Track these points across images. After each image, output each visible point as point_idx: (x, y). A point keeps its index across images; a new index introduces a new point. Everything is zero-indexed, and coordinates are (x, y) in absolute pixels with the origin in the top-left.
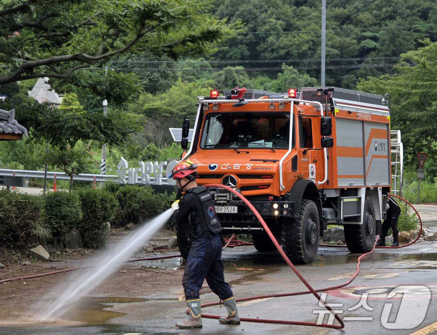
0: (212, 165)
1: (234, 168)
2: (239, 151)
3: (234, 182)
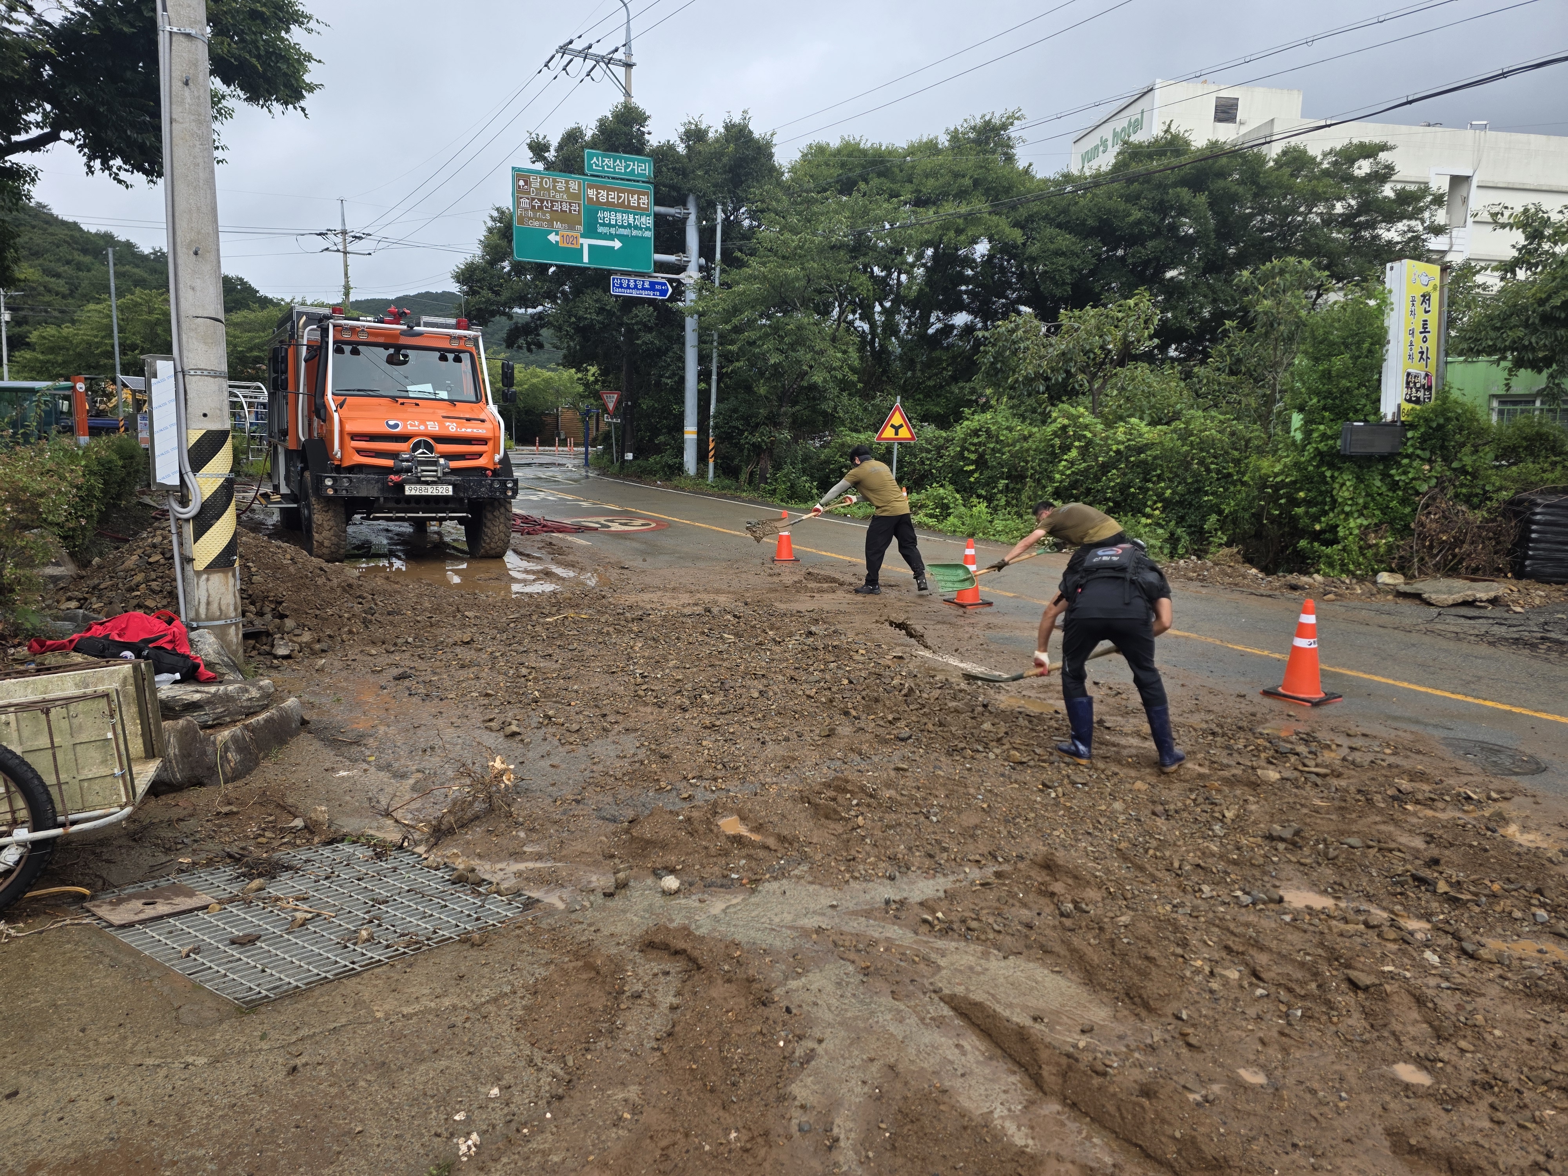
0: (391, 423)
1: (427, 429)
2: (400, 401)
3: (430, 449)
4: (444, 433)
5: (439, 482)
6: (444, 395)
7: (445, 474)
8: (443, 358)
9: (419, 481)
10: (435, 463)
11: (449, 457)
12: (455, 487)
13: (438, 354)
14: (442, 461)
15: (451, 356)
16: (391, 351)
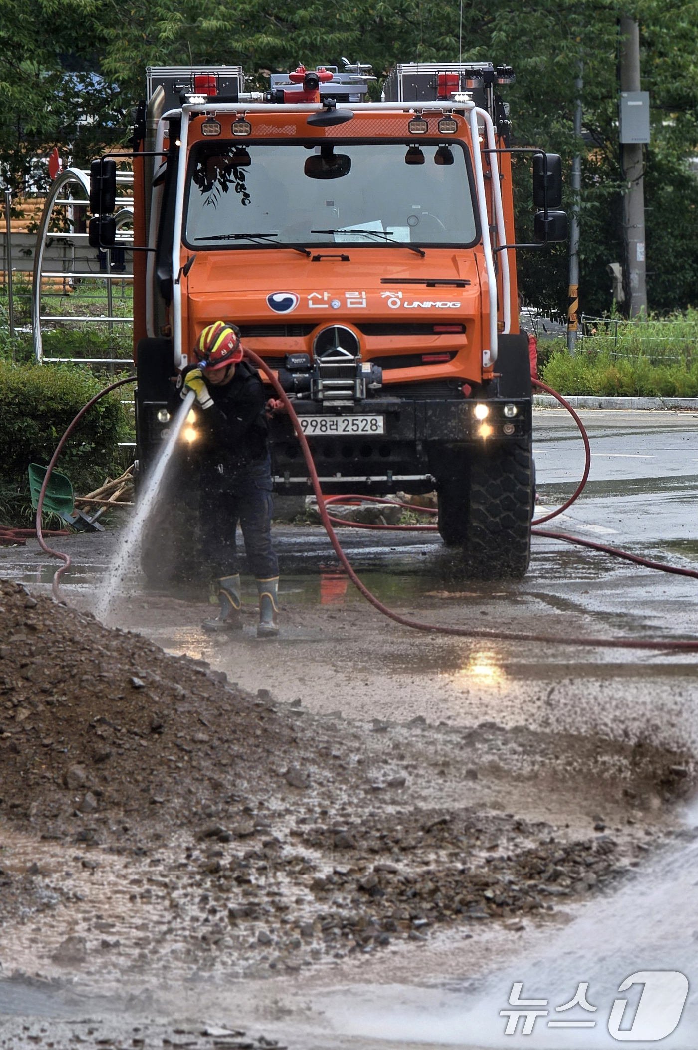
0: (278, 298)
1: (349, 305)
2: (314, 252)
3: (352, 345)
4: (377, 311)
5: (358, 408)
6: (401, 234)
7: (371, 394)
8: (414, 157)
9: (319, 409)
10: (354, 372)
11: (385, 360)
12: (392, 417)
13: (403, 149)
14: (367, 368)
15: (430, 152)
16: (315, 151)
